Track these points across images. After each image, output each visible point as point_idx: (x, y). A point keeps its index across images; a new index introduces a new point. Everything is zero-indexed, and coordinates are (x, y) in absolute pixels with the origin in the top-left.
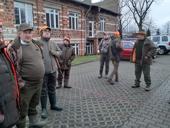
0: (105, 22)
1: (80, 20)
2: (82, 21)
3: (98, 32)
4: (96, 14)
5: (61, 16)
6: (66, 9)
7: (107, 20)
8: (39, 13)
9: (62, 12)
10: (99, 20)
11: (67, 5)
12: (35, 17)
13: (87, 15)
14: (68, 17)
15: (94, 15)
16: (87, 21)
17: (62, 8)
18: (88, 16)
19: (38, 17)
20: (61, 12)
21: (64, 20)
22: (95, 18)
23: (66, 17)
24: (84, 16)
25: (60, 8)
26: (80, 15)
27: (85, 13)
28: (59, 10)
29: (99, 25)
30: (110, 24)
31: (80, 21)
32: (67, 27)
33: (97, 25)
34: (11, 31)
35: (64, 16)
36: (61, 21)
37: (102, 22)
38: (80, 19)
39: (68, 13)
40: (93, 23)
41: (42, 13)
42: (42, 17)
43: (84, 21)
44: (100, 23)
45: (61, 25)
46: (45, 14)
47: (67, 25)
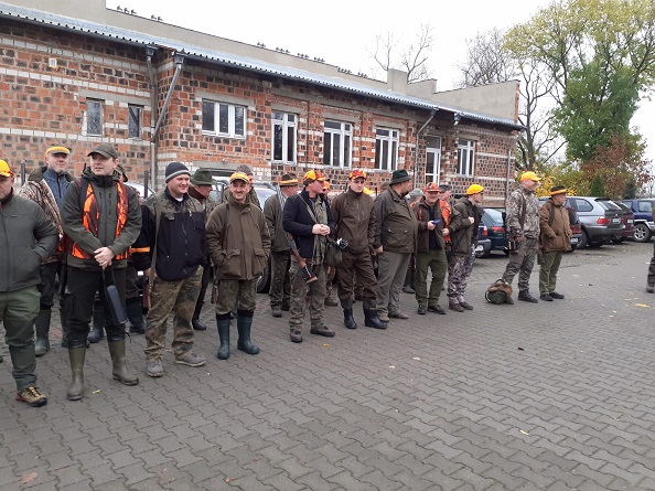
0: (473, 149)
1: (401, 146)
2: (407, 148)
3: (452, 176)
4: (448, 128)
5: (357, 139)
6: (371, 120)
7: (479, 144)
8: (311, 132)
9: (361, 129)
10: (456, 145)
11: (372, 110)
12: (302, 143)
13: (422, 132)
14: (374, 141)
15: (442, 133)
16: (420, 147)
17: (361, 118)
18: (425, 134)
19: (309, 142)
20: (357, 128)
21: (364, 149)
22: (443, 140)
23: (368, 140)
24: (415, 135)
25: (357, 120)
26: (404, 135)
27: (418, 128)
28: (353, 124)
29: (456, 158)
30: (490, 155)
31: (403, 149)
32: (369, 166)
33: (451, 157)
34: (262, 174)
35: (363, 139)
36: (357, 149)
37: (465, 151)
38: (403, 144)
39: (374, 131)
40: (437, 152)
41: (317, 133)
42: (317, 143)
43: (413, 149)
44: (459, 153)
45: (357, 159)
46: (322, 135)
47: (369, 159)
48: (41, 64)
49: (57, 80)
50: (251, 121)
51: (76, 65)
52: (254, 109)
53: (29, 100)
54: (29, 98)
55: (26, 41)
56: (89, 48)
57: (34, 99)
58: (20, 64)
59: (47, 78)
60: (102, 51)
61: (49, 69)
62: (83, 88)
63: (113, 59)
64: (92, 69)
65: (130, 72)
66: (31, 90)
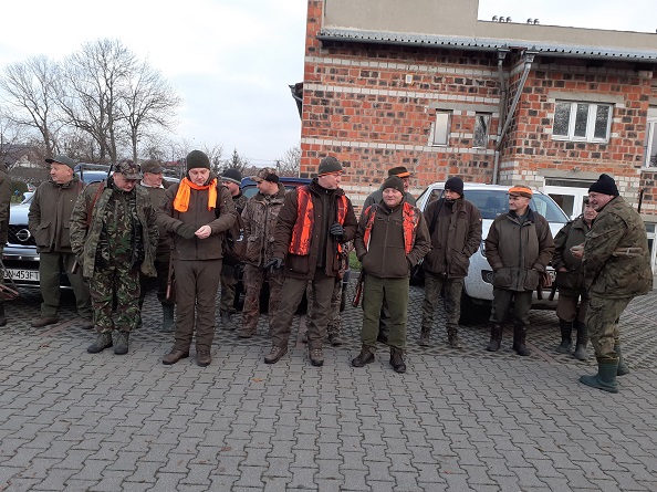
48: (399, 81)
49: (411, 95)
50: (618, 120)
51: (429, 78)
52: (622, 106)
53: (385, 116)
54: (385, 114)
55: (388, 61)
56: (443, 60)
57: (389, 115)
58: (382, 83)
59: (402, 94)
60: (455, 62)
61: (405, 85)
62: (434, 100)
63: (466, 68)
64: (444, 80)
65: (480, 80)
66: (388, 107)
